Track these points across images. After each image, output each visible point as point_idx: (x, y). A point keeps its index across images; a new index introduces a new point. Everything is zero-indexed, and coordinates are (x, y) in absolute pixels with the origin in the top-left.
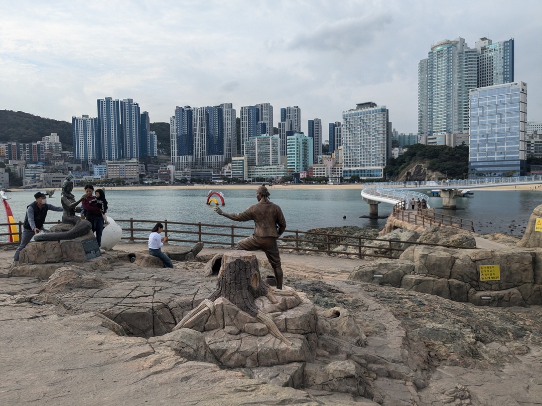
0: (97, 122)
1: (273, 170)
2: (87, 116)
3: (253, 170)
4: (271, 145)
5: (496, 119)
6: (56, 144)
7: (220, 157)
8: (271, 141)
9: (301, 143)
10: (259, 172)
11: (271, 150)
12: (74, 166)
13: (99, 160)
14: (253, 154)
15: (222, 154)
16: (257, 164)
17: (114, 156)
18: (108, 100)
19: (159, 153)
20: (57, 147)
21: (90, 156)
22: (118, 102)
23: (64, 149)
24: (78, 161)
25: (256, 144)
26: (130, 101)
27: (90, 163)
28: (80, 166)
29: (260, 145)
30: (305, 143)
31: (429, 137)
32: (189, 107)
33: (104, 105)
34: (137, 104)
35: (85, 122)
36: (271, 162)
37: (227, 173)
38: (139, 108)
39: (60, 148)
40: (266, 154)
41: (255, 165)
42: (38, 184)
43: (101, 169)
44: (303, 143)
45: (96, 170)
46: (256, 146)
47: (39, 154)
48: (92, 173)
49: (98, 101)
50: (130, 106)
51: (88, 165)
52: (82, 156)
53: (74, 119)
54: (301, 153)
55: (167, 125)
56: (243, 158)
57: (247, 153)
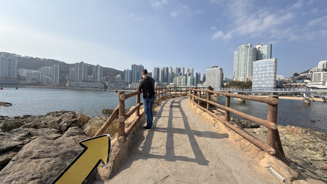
0: (131, 71)
2: (128, 69)
4: (182, 80)
5: (264, 72)
6: (120, 77)
8: (182, 78)
9: (192, 79)
11: (182, 81)
12: (124, 84)
13: (131, 83)
14: (177, 82)
15: (167, 82)
16: (177, 86)
17: (135, 81)
18: (135, 65)
20: (120, 78)
21: (128, 81)
22: (137, 66)
23: (122, 79)
24: (124, 82)
26: (141, 65)
27: (128, 83)
28: (125, 84)
29: (178, 79)
32: (158, 67)
33: (134, 66)
34: (143, 66)
35: (128, 71)
38: (144, 68)
39: (121, 79)
40: (181, 82)
42: (112, 89)
43: (131, 85)
45: (129, 85)
46: (178, 80)
47: (114, 80)
48: (128, 86)
49: (132, 65)
50: (141, 67)
51: (127, 84)
52: (126, 81)
53: (125, 70)
54: (192, 83)
55: (151, 73)
56: (173, 83)
57: (175, 82)
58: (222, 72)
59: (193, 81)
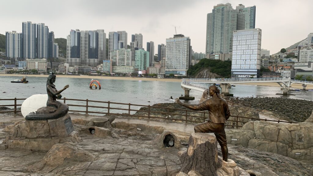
0: (22, 36)
1: (126, 69)
2: (15, 32)
3: (115, 68)
4: (126, 55)
7: (96, 60)
8: (126, 53)
10: (119, 69)
11: (126, 57)
12: (6, 61)
15: (97, 58)
16: (117, 65)
18: (29, 23)
19: (59, 56)
21: (16, 56)
22: (35, 25)
24: (8, 58)
25: (118, 54)
26: (43, 24)
27: (16, 60)
28: (10, 61)
30: (145, 55)
31: (211, 55)
32: (79, 30)
33: (27, 26)
34: (47, 27)
35: (13, 35)
36: (126, 64)
37: (100, 69)
38: (48, 29)
41: (117, 66)
43: (23, 64)
44: (144, 55)
45: (20, 64)
48: (17, 66)
49: (23, 24)
50: (43, 28)
52: (11, 56)
53: (7, 33)
54: (143, 60)
55: (65, 40)
58: (190, 44)
59: (145, 58)
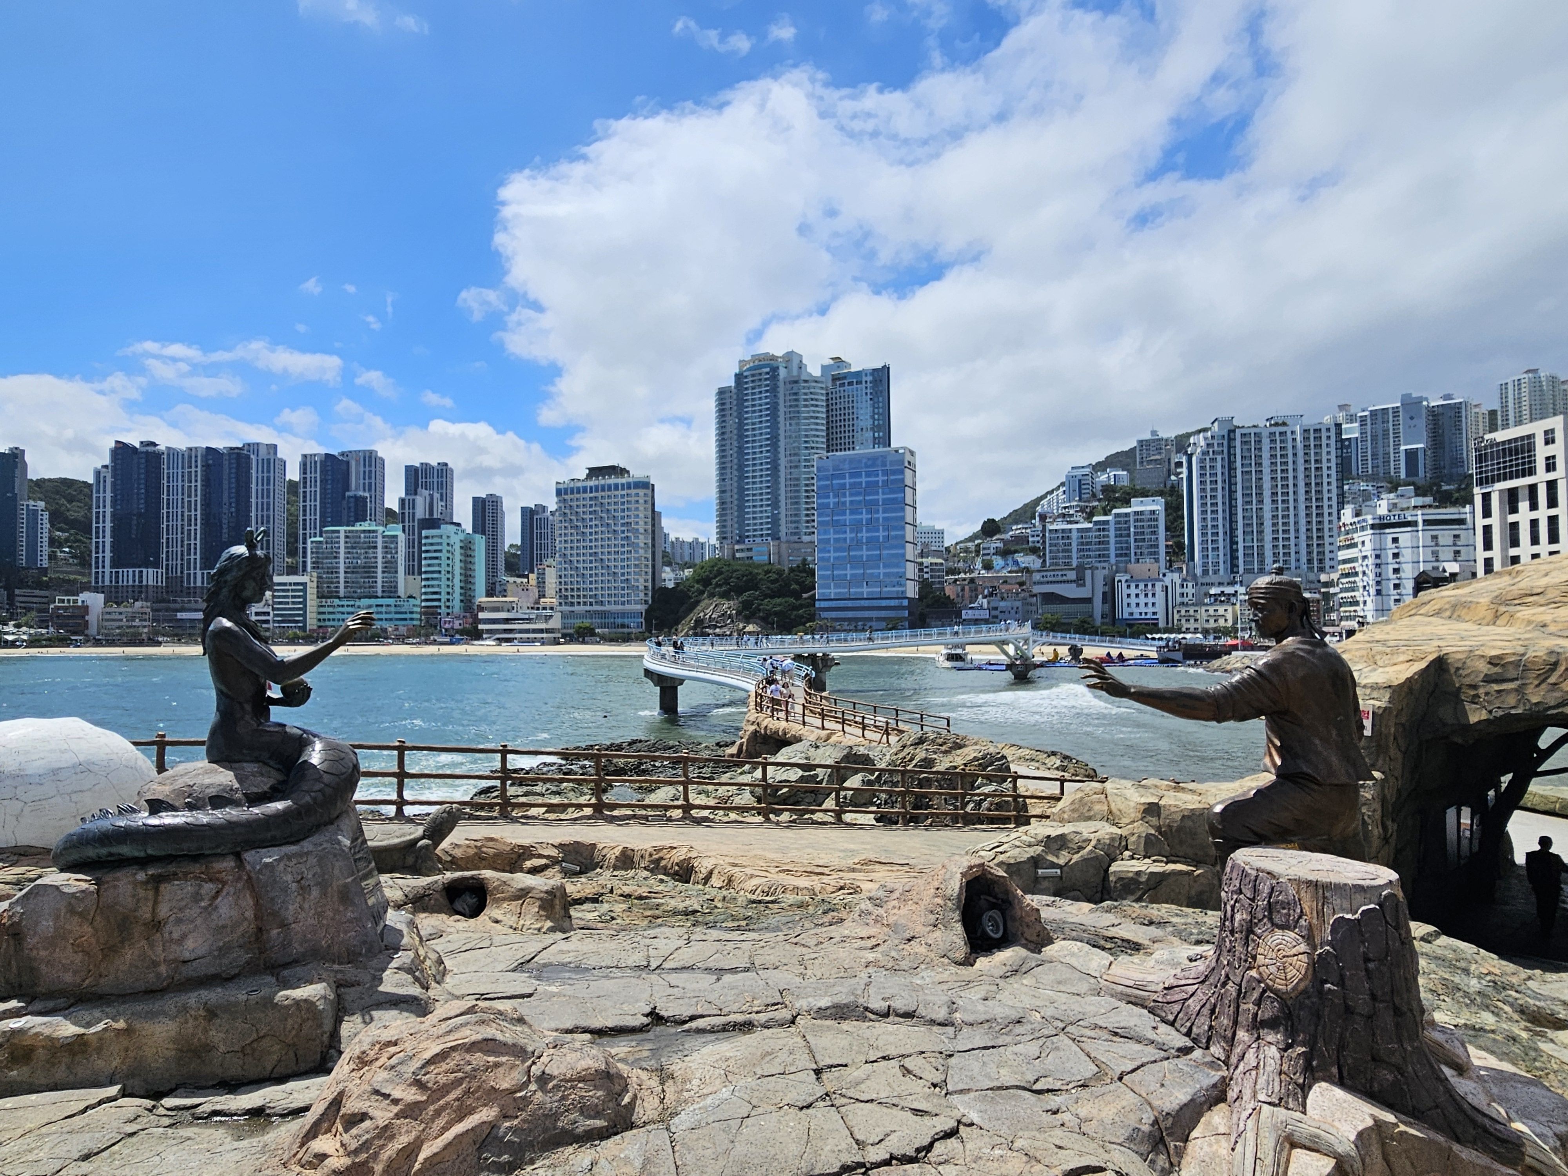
1: (384, 609)
3: (331, 609)
4: (380, 550)
5: (864, 516)
8: (380, 540)
9: (457, 547)
11: (380, 560)
14: (334, 571)
16: (342, 595)
19: (52, 559)
25: (342, 545)
29: (351, 548)
30: (466, 547)
31: (737, 547)
32: (153, 444)
36: (379, 590)
40: (369, 570)
41: (339, 598)
44: (461, 547)
46: (342, 550)
54: (457, 571)
55: (84, 487)
56: (305, 579)
57: (316, 566)
58: (653, 505)
59: (465, 562)
